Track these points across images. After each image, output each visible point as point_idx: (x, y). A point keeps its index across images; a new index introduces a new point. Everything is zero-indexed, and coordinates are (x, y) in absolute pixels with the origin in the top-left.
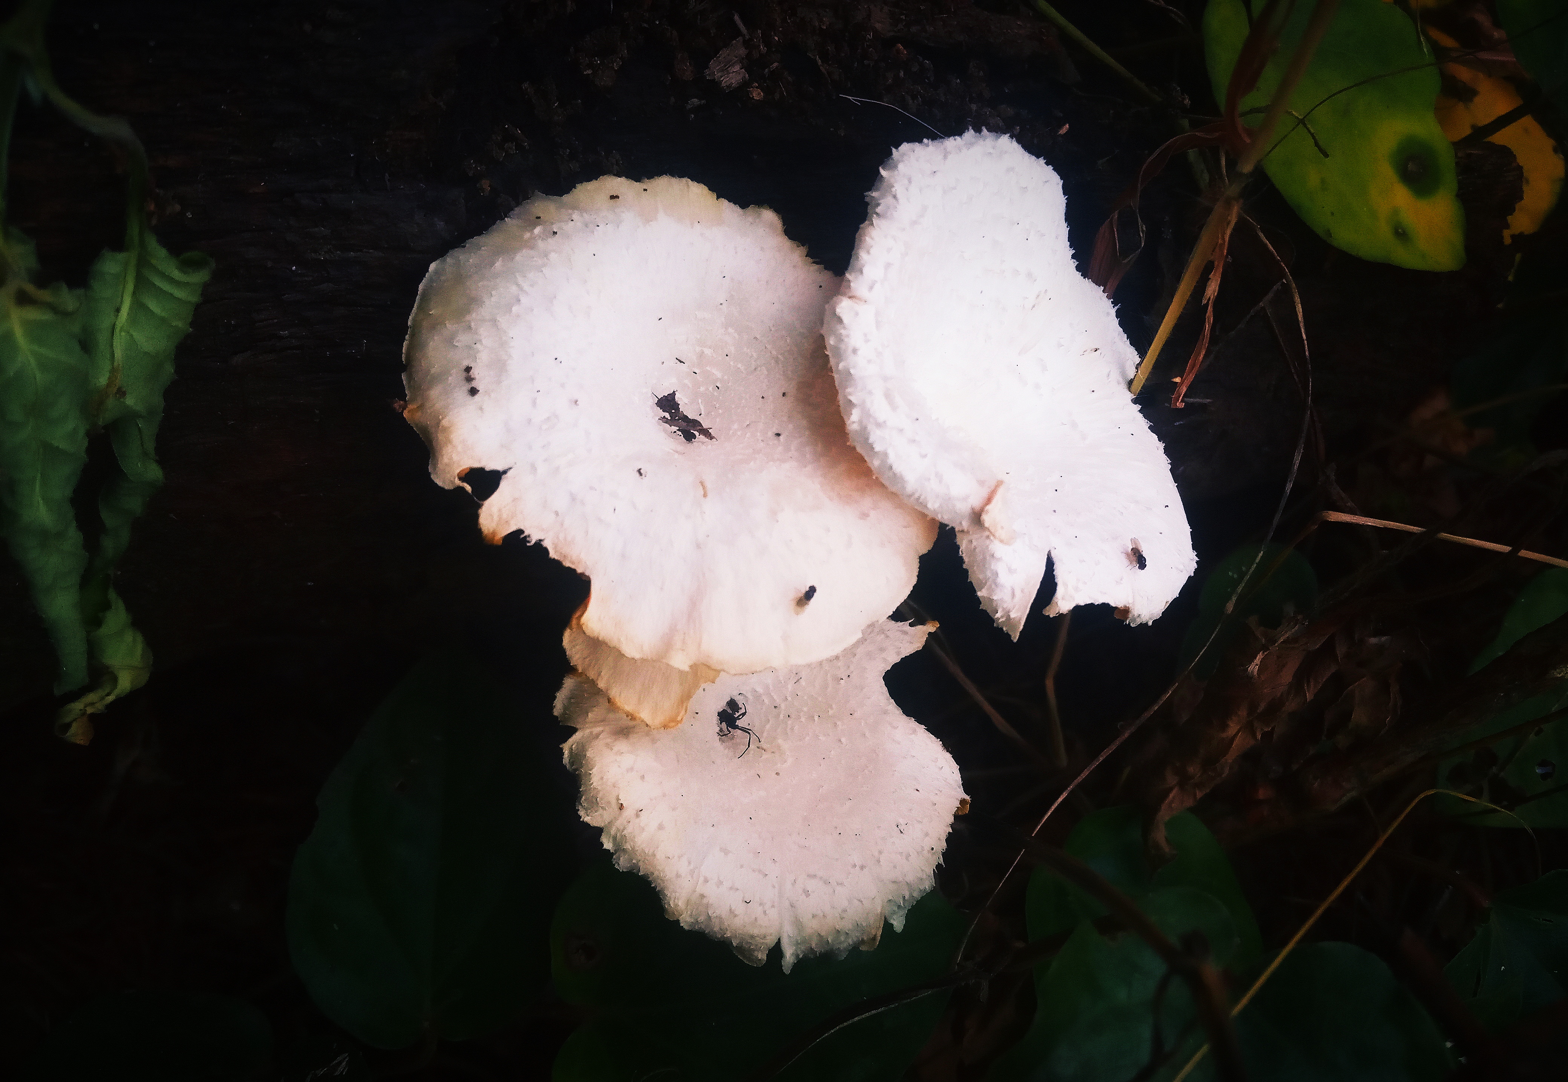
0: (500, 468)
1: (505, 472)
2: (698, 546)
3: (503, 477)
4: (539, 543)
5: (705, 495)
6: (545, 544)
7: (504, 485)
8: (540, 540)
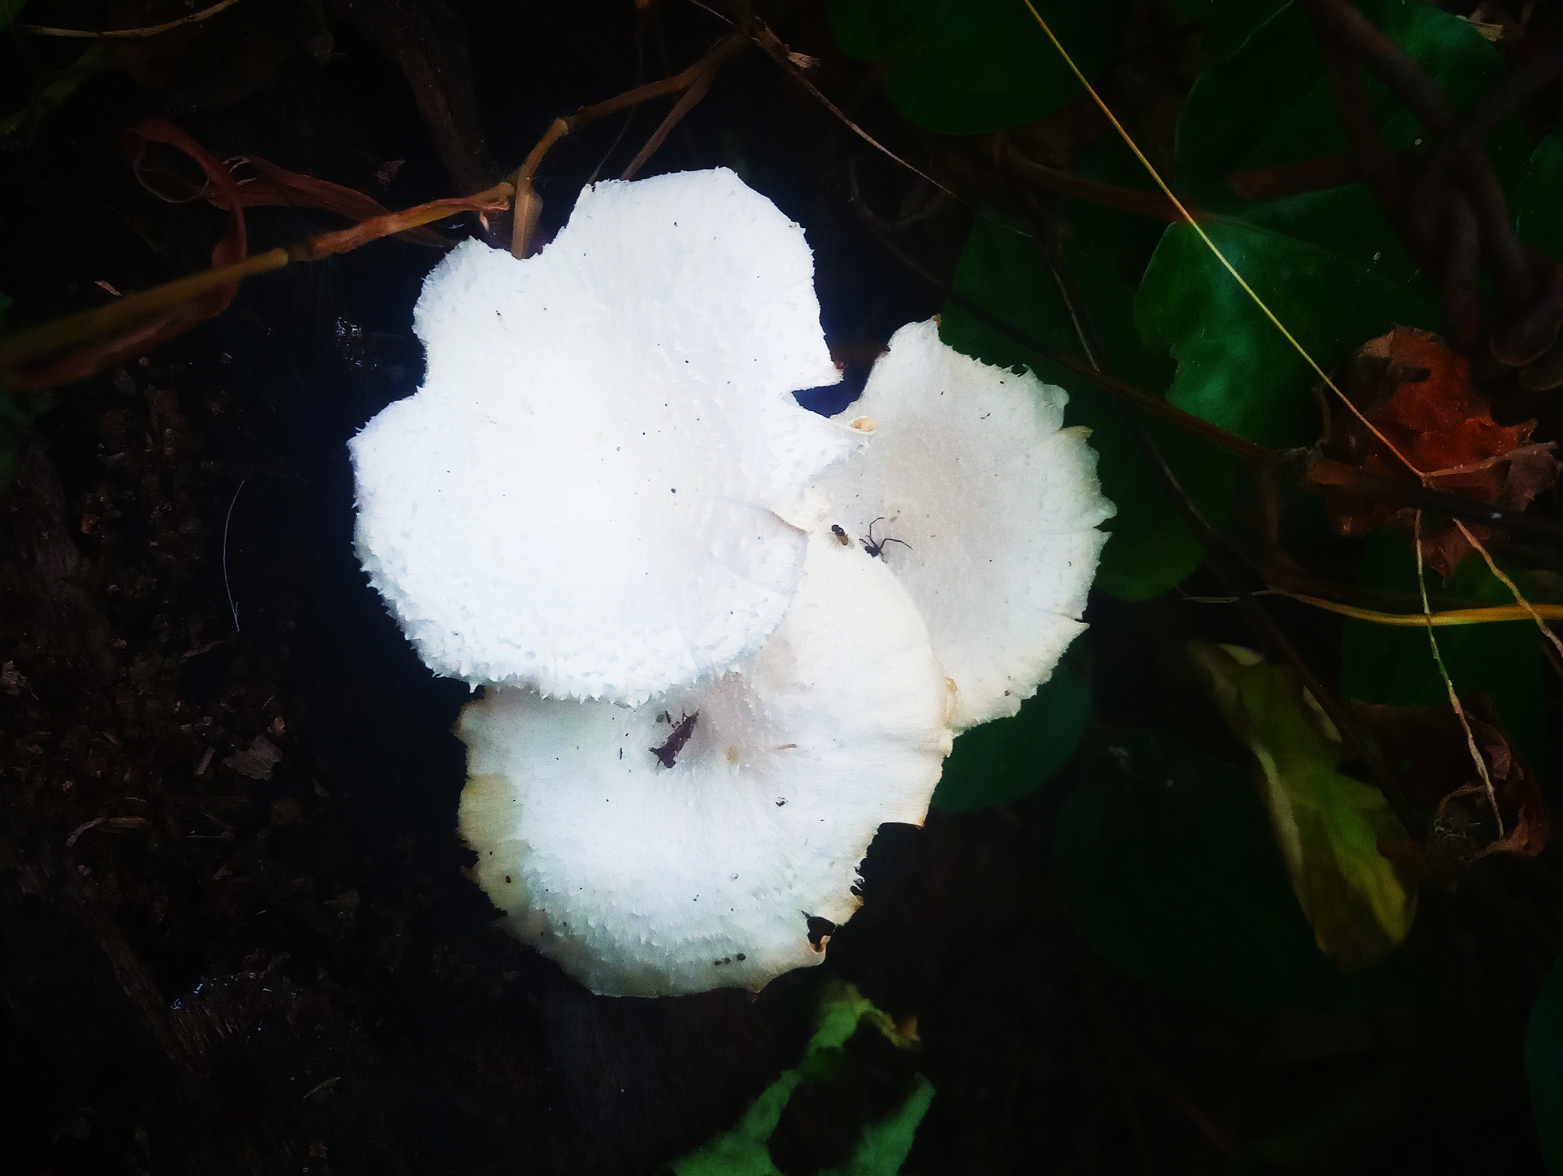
0: (805, 921)
1: (807, 916)
2: (842, 745)
3: (811, 916)
4: (860, 872)
5: (793, 746)
6: (858, 865)
7: (818, 914)
8: (857, 870)
